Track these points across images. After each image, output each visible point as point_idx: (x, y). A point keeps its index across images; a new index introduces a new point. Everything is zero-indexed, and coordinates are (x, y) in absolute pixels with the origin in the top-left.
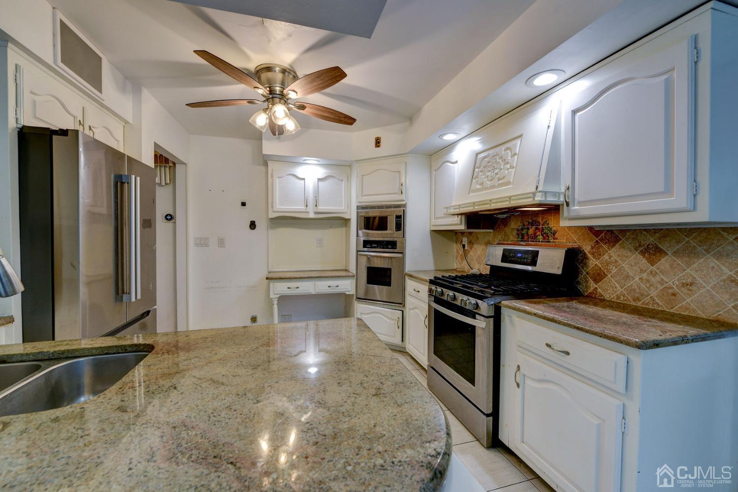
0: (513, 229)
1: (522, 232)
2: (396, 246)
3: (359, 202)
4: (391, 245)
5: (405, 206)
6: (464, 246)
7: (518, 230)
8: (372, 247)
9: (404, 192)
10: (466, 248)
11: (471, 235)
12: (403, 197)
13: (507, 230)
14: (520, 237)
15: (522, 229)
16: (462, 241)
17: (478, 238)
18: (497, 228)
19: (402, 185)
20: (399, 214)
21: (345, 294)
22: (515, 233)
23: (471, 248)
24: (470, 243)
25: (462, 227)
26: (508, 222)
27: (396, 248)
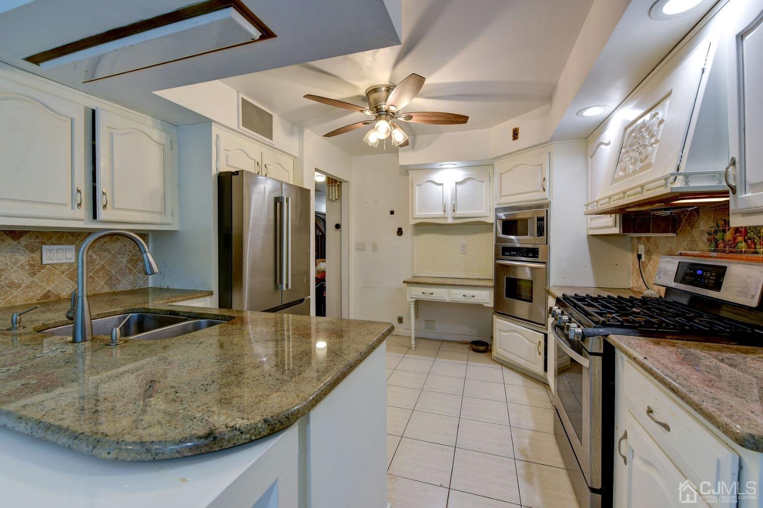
0: (702, 232)
1: (716, 237)
2: (538, 254)
3: (498, 205)
4: (532, 253)
5: (548, 205)
6: (639, 256)
7: (709, 234)
8: (511, 255)
9: (547, 189)
10: (643, 259)
11: (648, 242)
12: (546, 195)
13: (695, 233)
14: (713, 244)
15: (716, 232)
16: (638, 250)
17: (657, 246)
18: (681, 231)
19: (544, 179)
20: (540, 215)
21: (483, 305)
22: (705, 237)
23: (649, 260)
24: (648, 252)
25: (616, 230)
26: (696, 222)
27: (538, 257)
